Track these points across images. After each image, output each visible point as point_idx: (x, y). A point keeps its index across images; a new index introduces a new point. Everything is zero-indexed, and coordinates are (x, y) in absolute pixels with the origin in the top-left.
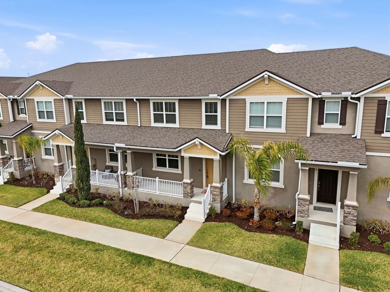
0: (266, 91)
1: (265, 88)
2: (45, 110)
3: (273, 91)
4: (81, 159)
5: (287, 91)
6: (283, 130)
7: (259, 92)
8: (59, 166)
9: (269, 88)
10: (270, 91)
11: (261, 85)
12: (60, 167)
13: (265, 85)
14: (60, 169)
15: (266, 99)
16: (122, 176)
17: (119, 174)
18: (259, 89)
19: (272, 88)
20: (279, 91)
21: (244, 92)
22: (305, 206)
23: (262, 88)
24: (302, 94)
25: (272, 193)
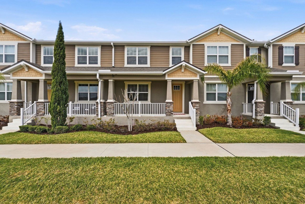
0: (218, 40)
1: (217, 38)
2: (4, 54)
3: (222, 40)
4: (60, 80)
5: (231, 40)
6: (229, 64)
7: (213, 40)
8: (18, 102)
9: (220, 38)
10: (220, 40)
11: (214, 36)
12: (19, 104)
13: (217, 36)
14: (19, 105)
15: (218, 44)
16: (102, 104)
17: (99, 102)
18: (213, 38)
19: (221, 38)
20: (226, 40)
21: (203, 40)
22: (262, 107)
23: (215, 38)
24: (240, 42)
25: (223, 109)
